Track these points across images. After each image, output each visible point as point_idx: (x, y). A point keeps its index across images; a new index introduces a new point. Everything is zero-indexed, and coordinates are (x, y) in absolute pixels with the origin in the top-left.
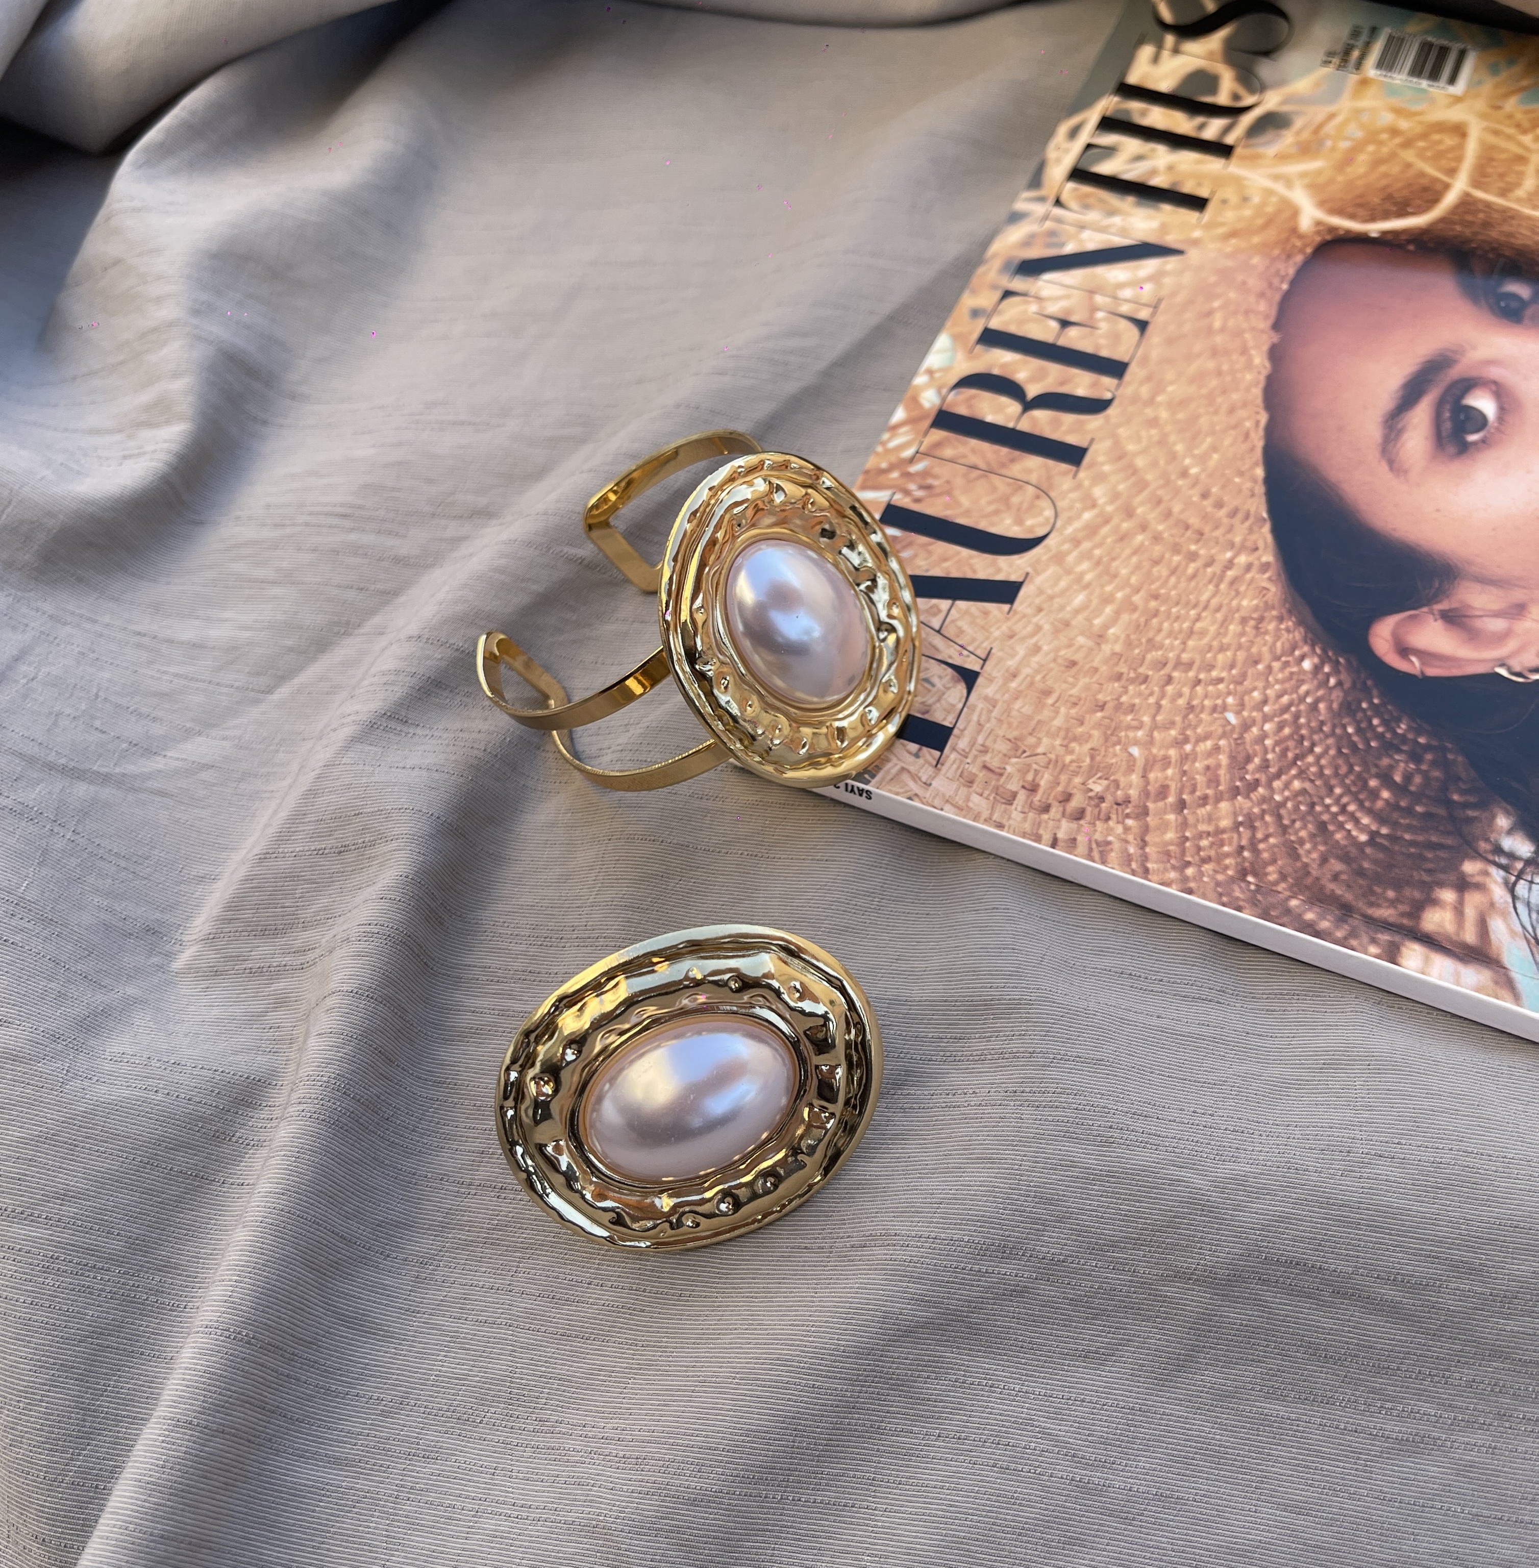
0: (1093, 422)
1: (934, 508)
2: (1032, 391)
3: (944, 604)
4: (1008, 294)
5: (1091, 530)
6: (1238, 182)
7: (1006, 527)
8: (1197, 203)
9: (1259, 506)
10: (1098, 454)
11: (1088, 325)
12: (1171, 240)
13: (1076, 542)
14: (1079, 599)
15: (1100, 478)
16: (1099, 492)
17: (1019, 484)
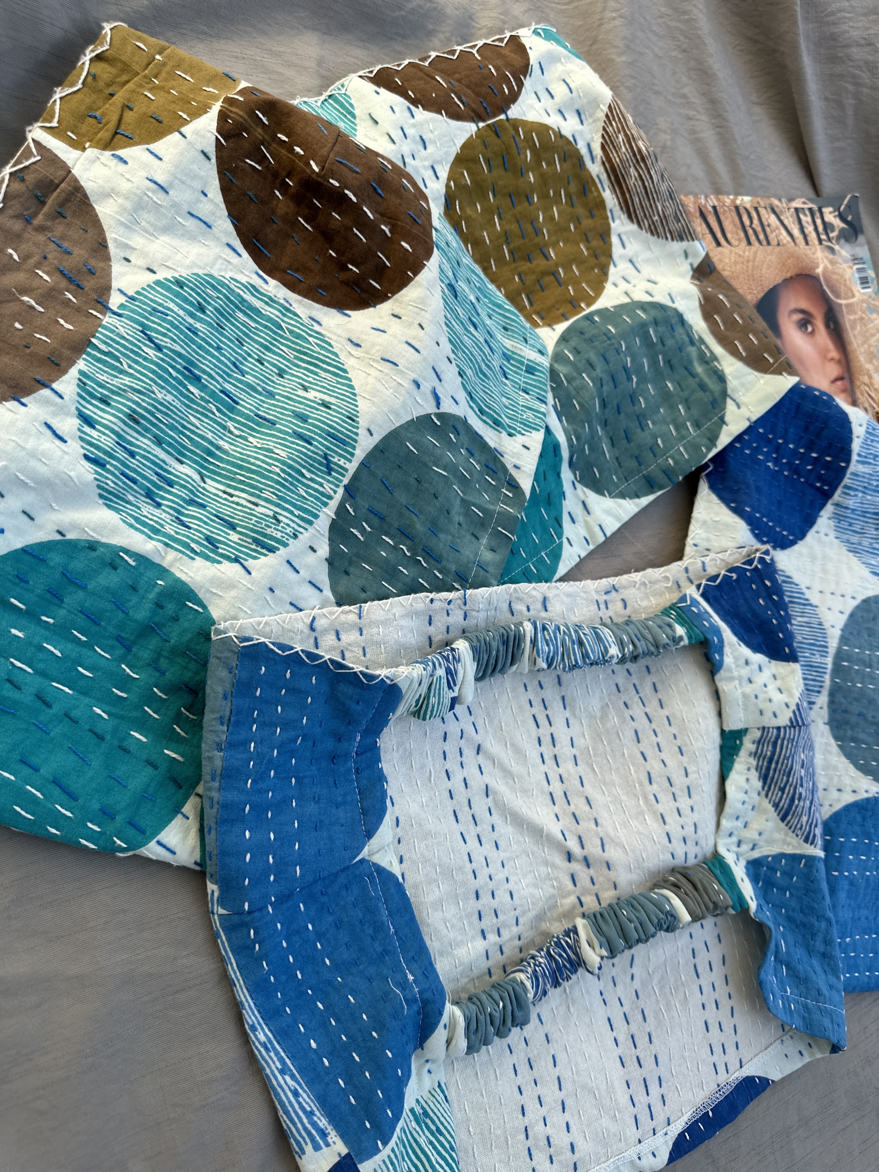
0: (756, 243)
1: (722, 218)
2: (754, 226)
3: (708, 232)
4: (765, 208)
5: (740, 256)
6: (816, 250)
7: (729, 236)
8: (807, 243)
9: (766, 290)
10: (753, 249)
11: (772, 232)
12: (797, 241)
13: (736, 253)
14: (727, 261)
15: (749, 251)
16: (747, 253)
17: (737, 234)
